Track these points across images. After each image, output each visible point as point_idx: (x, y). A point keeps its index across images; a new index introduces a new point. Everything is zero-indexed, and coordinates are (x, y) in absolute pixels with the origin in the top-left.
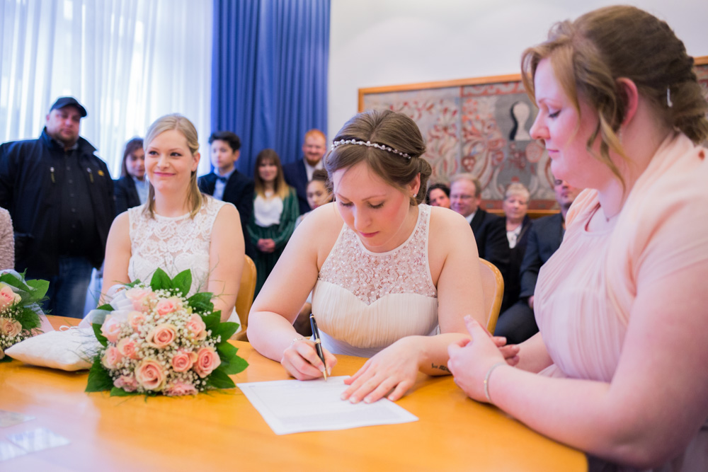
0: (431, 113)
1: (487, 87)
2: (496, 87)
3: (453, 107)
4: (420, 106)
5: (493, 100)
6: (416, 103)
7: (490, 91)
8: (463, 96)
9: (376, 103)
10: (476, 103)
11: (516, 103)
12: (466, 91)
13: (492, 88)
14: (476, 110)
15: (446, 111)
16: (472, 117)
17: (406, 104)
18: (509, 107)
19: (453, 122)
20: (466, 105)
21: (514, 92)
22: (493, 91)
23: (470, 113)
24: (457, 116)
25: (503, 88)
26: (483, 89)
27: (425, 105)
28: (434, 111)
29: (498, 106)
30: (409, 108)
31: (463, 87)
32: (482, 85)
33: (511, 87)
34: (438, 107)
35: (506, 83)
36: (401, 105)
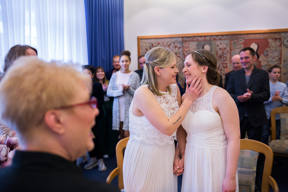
0: (169, 48)
1: (193, 38)
2: (197, 38)
3: (179, 46)
4: (165, 44)
5: (195, 43)
6: (163, 43)
7: (194, 40)
8: (183, 41)
9: (146, 43)
10: (188, 44)
11: (205, 45)
12: (184, 39)
13: (195, 38)
14: (188, 47)
15: (176, 47)
16: (187, 50)
17: (159, 44)
18: (202, 46)
19: (179, 51)
20: (184, 45)
21: (204, 40)
22: (196, 39)
23: (186, 48)
24: (181, 49)
25: (200, 39)
26: (191, 39)
27: (167, 44)
28: (170, 47)
29: (197, 45)
30: (160, 45)
31: (183, 37)
32: (191, 37)
33: (203, 38)
34: (173, 45)
35: (201, 36)
36: (157, 44)
